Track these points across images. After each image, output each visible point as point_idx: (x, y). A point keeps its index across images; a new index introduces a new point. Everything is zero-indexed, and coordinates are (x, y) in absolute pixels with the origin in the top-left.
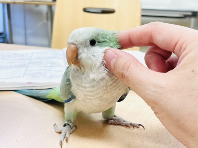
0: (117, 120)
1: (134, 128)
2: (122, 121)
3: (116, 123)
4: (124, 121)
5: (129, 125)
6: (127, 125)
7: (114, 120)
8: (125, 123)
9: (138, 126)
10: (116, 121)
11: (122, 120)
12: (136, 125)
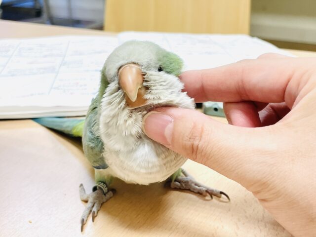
0: (185, 182)
1: (212, 197)
2: (193, 185)
3: (182, 188)
4: (196, 185)
5: (204, 193)
6: (200, 192)
7: (179, 181)
8: (197, 189)
9: (219, 195)
10: (184, 185)
11: (193, 183)
12: (216, 193)
